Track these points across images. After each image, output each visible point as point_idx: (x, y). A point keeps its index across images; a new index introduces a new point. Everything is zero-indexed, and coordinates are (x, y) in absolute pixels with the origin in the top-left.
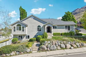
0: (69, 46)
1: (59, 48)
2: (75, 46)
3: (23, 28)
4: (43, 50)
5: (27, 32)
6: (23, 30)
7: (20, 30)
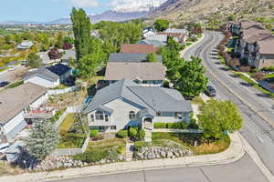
0: (170, 154)
1: (158, 156)
2: (178, 155)
3: (106, 116)
4: (139, 158)
5: (112, 120)
6: (107, 120)
7: (102, 118)
